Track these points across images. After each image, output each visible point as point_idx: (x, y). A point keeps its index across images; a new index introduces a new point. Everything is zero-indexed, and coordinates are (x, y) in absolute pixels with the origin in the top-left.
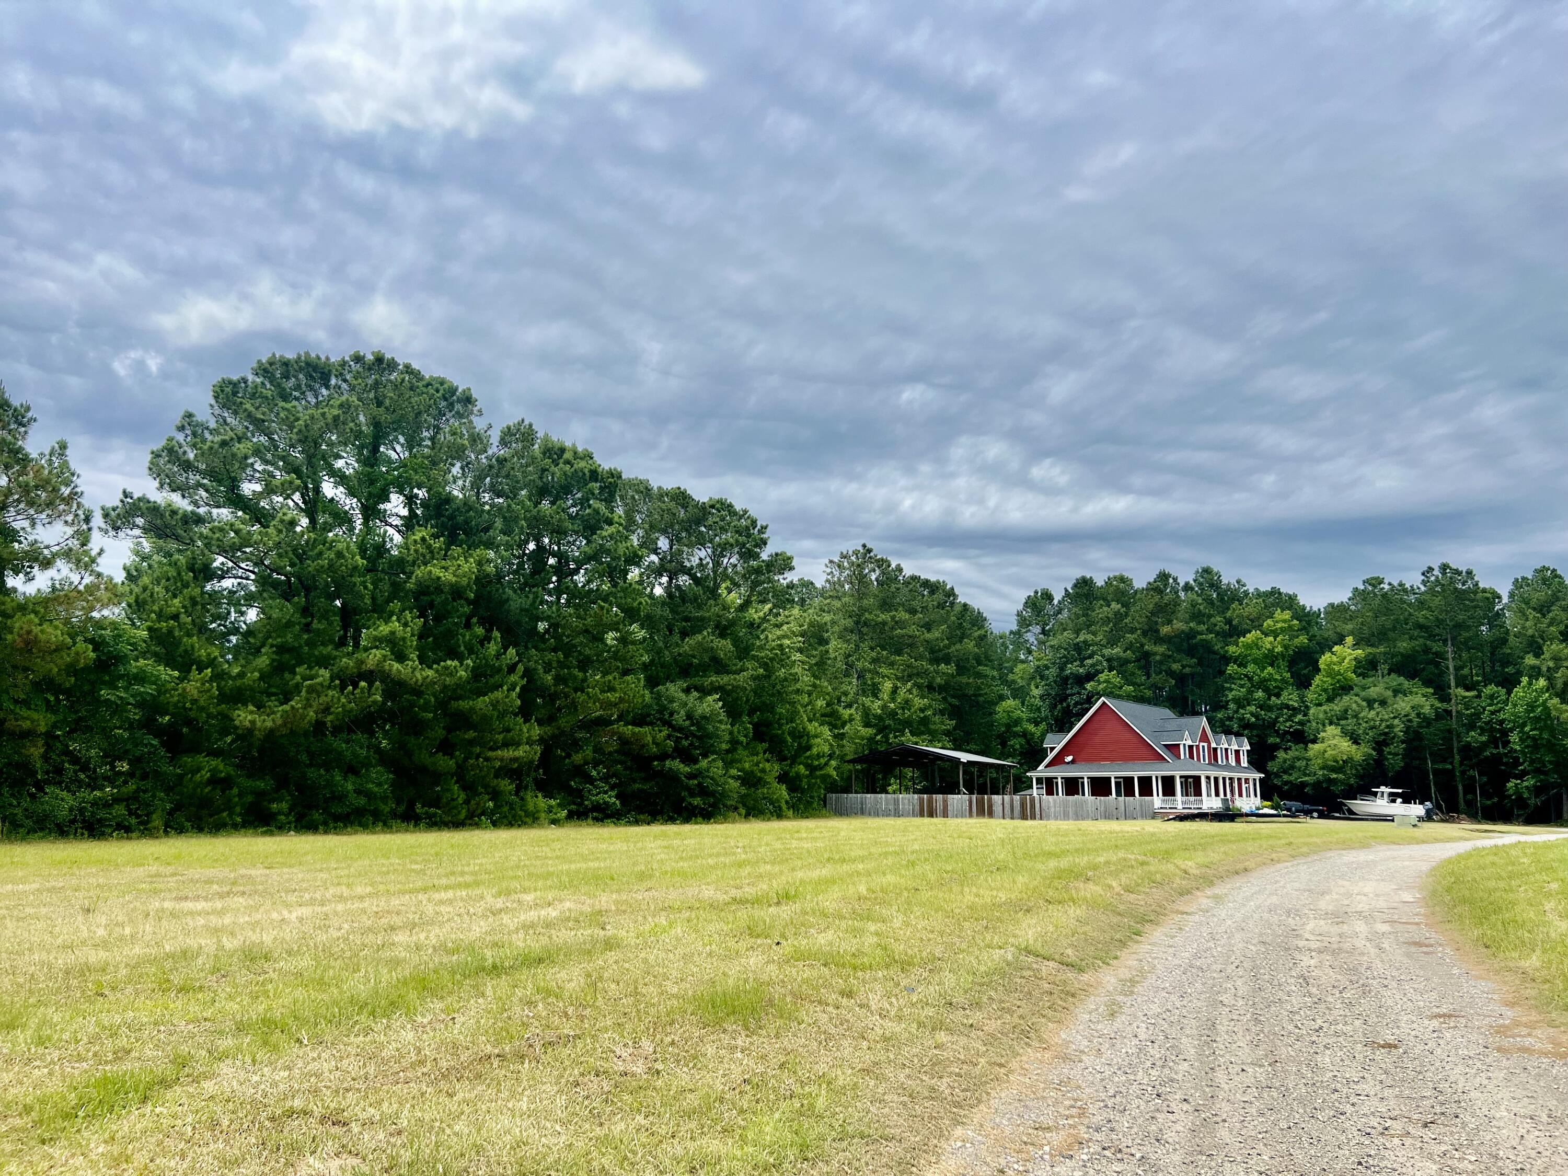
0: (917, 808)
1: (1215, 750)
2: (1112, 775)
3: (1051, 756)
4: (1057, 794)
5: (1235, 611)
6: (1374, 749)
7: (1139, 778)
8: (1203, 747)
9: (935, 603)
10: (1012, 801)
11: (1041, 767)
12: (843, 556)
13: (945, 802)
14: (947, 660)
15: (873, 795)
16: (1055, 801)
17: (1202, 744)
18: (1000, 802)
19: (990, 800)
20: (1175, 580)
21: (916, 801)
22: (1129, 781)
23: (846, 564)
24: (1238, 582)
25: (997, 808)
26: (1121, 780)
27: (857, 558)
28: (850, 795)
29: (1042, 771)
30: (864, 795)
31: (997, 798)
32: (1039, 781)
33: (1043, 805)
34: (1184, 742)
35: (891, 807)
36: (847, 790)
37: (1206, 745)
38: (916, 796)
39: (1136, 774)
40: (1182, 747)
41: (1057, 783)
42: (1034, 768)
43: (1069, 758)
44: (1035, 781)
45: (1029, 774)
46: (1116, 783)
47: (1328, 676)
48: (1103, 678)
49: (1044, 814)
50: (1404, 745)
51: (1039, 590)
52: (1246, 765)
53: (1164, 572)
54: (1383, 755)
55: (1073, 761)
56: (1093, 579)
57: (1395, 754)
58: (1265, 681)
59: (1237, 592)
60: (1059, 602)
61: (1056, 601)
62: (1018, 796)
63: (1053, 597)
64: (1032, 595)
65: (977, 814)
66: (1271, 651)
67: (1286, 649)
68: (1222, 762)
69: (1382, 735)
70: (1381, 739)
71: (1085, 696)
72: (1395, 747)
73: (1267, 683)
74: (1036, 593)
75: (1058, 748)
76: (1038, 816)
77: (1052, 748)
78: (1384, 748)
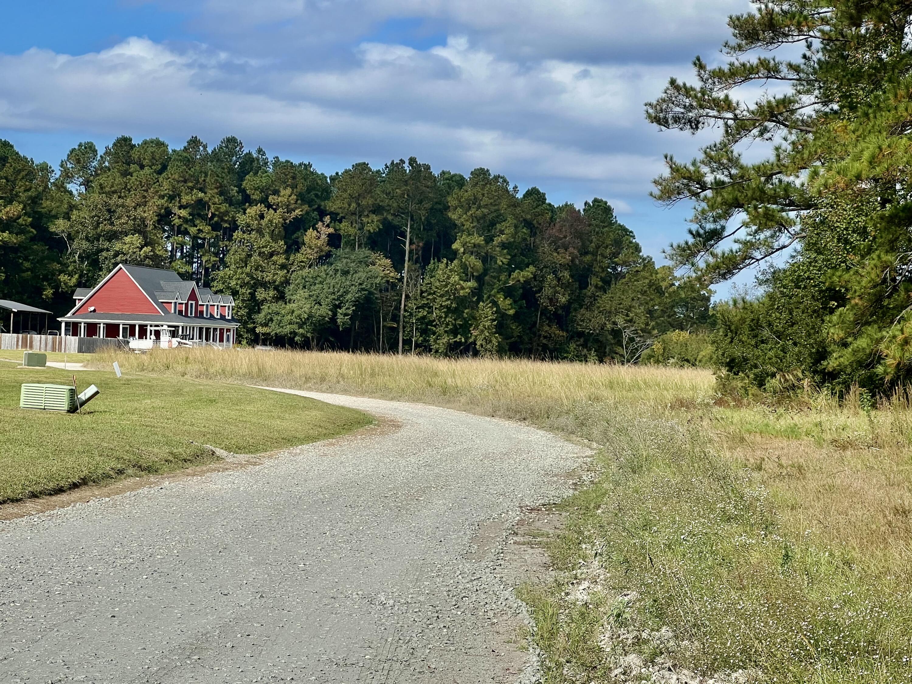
1: (202, 306)
2: (121, 322)
3: (78, 305)
4: (80, 336)
5: (249, 182)
6: (330, 310)
7: (140, 326)
8: (192, 304)
10: (46, 340)
11: (69, 315)
17: (190, 302)
18: (39, 339)
19: (31, 338)
20: (205, 147)
22: (133, 327)
24: (260, 151)
26: (127, 326)
29: (69, 317)
31: (36, 337)
32: (67, 324)
33: (67, 342)
34: (177, 300)
37: (194, 302)
39: (137, 323)
40: (172, 304)
42: (63, 315)
43: (92, 309)
44: (63, 325)
45: (59, 319)
46: (123, 328)
47: (310, 248)
48: (127, 239)
49: (67, 348)
50: (354, 308)
51: (83, 142)
52: (230, 318)
53: (196, 137)
54: (336, 315)
55: (94, 311)
56: (131, 140)
57: (346, 315)
58: (263, 247)
59: (256, 162)
60: (101, 156)
61: (99, 156)
62: (51, 336)
63: (96, 151)
64: (77, 147)
65: (22, 347)
66: (271, 221)
67: (285, 220)
68: (207, 315)
69: (338, 299)
70: (337, 303)
71: (112, 253)
72: (347, 309)
73: (263, 250)
74: (80, 145)
75: (85, 299)
76: (63, 350)
77: (79, 300)
78: (338, 310)
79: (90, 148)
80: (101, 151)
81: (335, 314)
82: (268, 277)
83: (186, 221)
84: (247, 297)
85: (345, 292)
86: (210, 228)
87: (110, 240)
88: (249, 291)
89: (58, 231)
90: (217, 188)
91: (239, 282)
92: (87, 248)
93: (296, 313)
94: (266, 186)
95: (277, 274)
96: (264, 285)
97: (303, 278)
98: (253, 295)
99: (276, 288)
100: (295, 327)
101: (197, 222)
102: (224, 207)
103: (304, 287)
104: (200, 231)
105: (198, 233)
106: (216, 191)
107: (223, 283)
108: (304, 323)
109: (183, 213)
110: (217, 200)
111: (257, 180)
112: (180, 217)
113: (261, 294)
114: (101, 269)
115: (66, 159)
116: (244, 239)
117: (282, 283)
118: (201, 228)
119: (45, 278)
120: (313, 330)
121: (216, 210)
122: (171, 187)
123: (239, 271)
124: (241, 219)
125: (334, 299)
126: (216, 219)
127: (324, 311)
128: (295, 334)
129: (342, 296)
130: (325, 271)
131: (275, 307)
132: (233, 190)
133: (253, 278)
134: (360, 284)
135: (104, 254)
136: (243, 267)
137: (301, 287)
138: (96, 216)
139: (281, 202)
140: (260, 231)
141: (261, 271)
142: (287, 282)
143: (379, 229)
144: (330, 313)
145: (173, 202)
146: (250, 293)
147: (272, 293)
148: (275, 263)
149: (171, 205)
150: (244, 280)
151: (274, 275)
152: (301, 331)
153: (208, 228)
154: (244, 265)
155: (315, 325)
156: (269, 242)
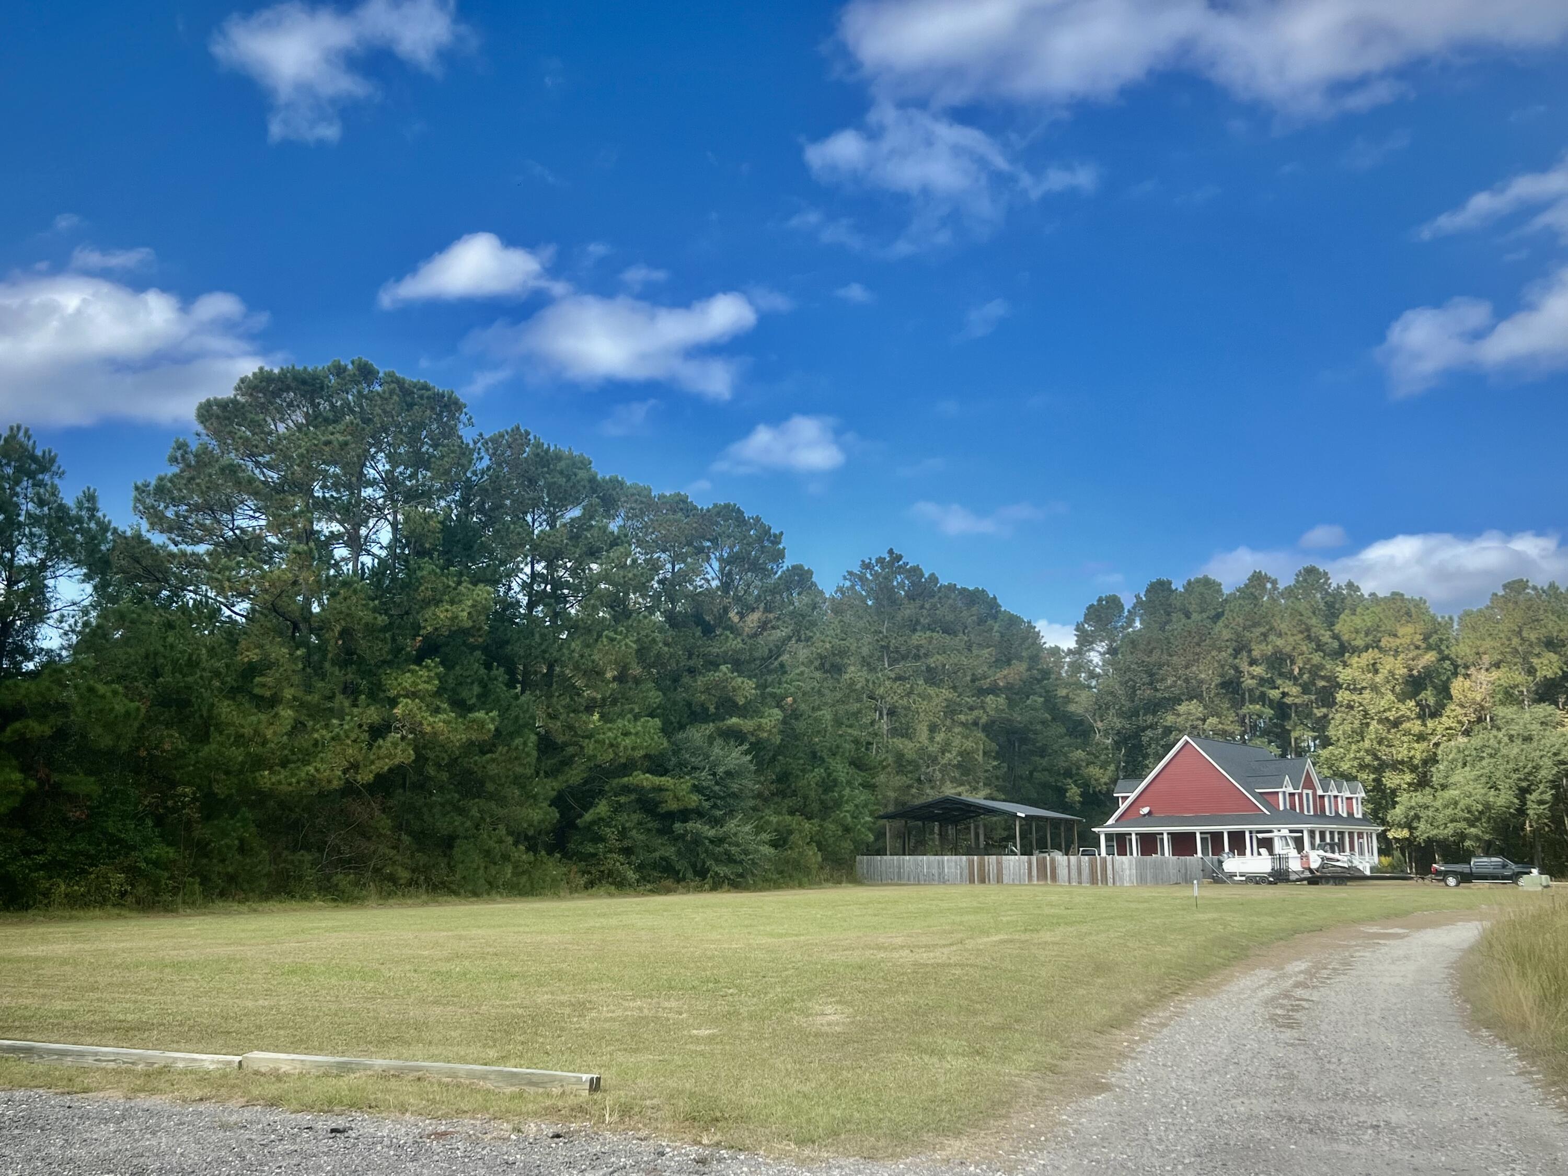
0: (966, 872)
1: (1322, 797)
2: (1197, 829)
3: (1123, 807)
4: (1131, 854)
5: (1345, 626)
6: (1516, 797)
7: (1229, 833)
8: (1307, 794)
9: (975, 618)
10: (1079, 862)
11: (1111, 821)
12: (867, 566)
13: (999, 863)
14: (994, 690)
15: (912, 857)
16: (1130, 861)
17: (1305, 791)
18: (1065, 862)
19: (1053, 861)
20: (1274, 583)
21: (964, 863)
22: (1218, 837)
23: (868, 576)
24: (1350, 585)
25: (1062, 872)
26: (1209, 836)
27: (883, 568)
28: (885, 857)
29: (1111, 826)
30: (902, 857)
31: (1060, 858)
32: (1109, 837)
33: (1116, 866)
34: (1284, 789)
35: (935, 871)
36: (881, 852)
37: (1310, 792)
38: (964, 858)
39: (1225, 829)
40: (1281, 796)
41: (1131, 840)
42: (1101, 823)
43: (1146, 810)
44: (1103, 838)
45: (1096, 830)
46: (1202, 839)
47: (1462, 706)
48: (1182, 708)
49: (1117, 878)
50: (1553, 792)
51: (1104, 596)
52: (1360, 816)
53: (1260, 572)
54: (1526, 804)
55: (1150, 813)
56: (1170, 583)
57: (1541, 802)
58: (1384, 711)
59: (1349, 598)
60: (1129, 611)
61: (1126, 610)
62: (1087, 858)
63: (1122, 605)
64: (1095, 603)
65: (1038, 879)
66: (1392, 673)
67: (1411, 670)
68: (1331, 813)
69: (1526, 779)
70: (1524, 784)
71: (1160, 731)
72: (1542, 793)
73: (1387, 714)
74: (1100, 600)
75: (1132, 796)
76: (1110, 881)
77: (1122, 797)
78: (1528, 796)
79: (1113, 603)
80: (1127, 607)
81: (1523, 802)
82: (1401, 753)
83: (1262, 681)
84: (1370, 785)
85: (1534, 768)
86: (1299, 688)
87: (1154, 713)
88: (1372, 776)
89: (1080, 711)
90: (1301, 632)
91: (1355, 764)
92: (1123, 728)
93: (1461, 805)
94: (1372, 626)
95: (1414, 748)
96: (1396, 766)
97: (1459, 752)
98: (1378, 781)
99: (1413, 769)
100: (1463, 825)
101: (1279, 682)
102: (1317, 658)
103: (1465, 764)
104: (1284, 694)
105: (1282, 698)
106: (1301, 636)
107: (1329, 768)
108: (1478, 819)
109: (1258, 670)
110: (1305, 648)
111: (1357, 620)
112: (1253, 677)
113: (1391, 780)
114: (1146, 757)
115: (1082, 620)
116: (1354, 701)
117: (1425, 762)
118: (1286, 690)
119: (1068, 774)
120: (1493, 829)
121: (1305, 664)
122: (1233, 637)
123: (1354, 747)
124: (1344, 675)
125: (1519, 779)
126: (1306, 676)
127: (1504, 799)
128: (1463, 836)
129: (1530, 774)
130: (1496, 737)
131: (1420, 798)
132: (1323, 635)
133: (1377, 758)
134: (1555, 754)
135: (1149, 733)
136: (1358, 742)
137: (1460, 765)
138: (1130, 679)
139: (1401, 644)
140: (1375, 688)
141: (1387, 746)
142: (1432, 760)
143: (1564, 672)
144: (1516, 801)
145: (1239, 656)
146: (1374, 780)
147: (1408, 777)
148: (1407, 733)
149: (1237, 661)
150: (1363, 759)
151: (1409, 750)
152: (1473, 830)
153: (1295, 690)
154: (1359, 738)
155: (1495, 821)
156: (1394, 702)
